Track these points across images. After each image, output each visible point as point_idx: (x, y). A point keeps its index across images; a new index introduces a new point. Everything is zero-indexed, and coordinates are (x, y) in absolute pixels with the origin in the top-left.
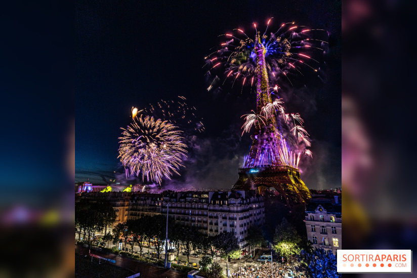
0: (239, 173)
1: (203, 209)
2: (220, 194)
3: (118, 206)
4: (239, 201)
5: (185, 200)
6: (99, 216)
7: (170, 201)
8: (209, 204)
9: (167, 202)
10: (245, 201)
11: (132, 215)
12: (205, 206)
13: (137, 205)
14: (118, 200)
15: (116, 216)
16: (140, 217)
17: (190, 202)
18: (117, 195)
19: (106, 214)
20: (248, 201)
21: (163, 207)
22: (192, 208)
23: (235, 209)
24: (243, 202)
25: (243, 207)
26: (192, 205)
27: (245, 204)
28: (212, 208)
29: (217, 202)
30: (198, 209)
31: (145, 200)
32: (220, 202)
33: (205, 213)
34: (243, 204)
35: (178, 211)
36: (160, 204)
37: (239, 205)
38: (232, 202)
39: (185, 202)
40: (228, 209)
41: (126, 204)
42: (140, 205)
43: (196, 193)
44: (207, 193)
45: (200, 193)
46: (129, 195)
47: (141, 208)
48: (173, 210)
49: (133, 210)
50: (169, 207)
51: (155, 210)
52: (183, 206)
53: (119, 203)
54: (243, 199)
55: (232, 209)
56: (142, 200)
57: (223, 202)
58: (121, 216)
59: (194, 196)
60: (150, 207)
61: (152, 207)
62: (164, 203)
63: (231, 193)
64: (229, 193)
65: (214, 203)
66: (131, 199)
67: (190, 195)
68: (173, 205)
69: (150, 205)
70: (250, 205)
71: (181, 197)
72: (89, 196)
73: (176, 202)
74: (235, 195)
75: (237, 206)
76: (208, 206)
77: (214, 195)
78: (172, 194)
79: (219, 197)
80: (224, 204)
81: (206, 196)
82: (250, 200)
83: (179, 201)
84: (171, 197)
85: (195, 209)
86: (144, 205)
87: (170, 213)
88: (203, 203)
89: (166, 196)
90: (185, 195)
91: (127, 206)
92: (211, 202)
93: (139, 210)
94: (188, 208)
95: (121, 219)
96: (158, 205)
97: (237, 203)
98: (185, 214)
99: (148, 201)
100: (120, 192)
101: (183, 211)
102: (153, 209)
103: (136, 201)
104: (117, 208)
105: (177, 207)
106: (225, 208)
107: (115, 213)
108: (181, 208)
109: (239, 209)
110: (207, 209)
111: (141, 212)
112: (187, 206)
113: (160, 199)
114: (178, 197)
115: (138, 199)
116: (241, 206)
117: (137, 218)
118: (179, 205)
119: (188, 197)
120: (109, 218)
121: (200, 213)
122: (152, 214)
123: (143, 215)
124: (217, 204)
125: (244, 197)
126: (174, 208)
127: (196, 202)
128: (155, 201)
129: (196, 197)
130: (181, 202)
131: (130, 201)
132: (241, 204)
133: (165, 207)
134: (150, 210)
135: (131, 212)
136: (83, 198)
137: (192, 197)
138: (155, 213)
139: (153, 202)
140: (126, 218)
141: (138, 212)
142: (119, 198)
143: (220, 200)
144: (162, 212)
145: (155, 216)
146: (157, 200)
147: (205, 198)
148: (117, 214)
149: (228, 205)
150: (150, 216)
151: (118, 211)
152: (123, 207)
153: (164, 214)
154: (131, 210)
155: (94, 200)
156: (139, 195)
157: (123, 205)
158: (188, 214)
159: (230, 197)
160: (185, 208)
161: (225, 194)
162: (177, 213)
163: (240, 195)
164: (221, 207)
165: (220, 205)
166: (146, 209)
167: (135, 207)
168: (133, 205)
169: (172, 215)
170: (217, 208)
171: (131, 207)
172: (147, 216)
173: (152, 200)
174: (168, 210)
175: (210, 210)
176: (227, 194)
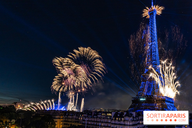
0: (132, 101)
1: (108, 123)
2: (119, 114)
3: (57, 119)
4: (131, 118)
5: (97, 116)
6: (46, 124)
7: (87, 117)
8: (112, 120)
9: (85, 117)
10: (135, 119)
11: (65, 124)
12: (109, 121)
13: (68, 118)
14: (57, 115)
15: (55, 125)
16: (70, 126)
17: (100, 118)
18: (56, 112)
19: (50, 123)
20: (137, 118)
21: (83, 120)
22: (101, 122)
23: (128, 123)
24: (134, 119)
25: (134, 123)
26: (101, 120)
27: (135, 121)
28: (113, 122)
29: (117, 119)
30: (105, 122)
31: (72, 115)
32: (119, 119)
33: (109, 125)
34: (134, 120)
35: (93, 123)
36: (81, 119)
37: (131, 121)
38: (127, 119)
39: (97, 118)
40: (124, 123)
41: (61, 118)
42: (70, 118)
43: (104, 112)
44: (111, 113)
45: (106, 113)
46: (63, 113)
47: (70, 120)
48: (89, 123)
49: (65, 122)
50: (87, 121)
51: (78, 122)
52: (96, 120)
53: (57, 117)
54: (134, 118)
55: (126, 123)
56: (71, 116)
57: (121, 119)
58: (59, 124)
59: (103, 114)
60: (75, 120)
61: (77, 120)
62: (84, 118)
63: (126, 113)
64: (125, 113)
65: (115, 119)
66: (64, 115)
67: (100, 114)
68: (90, 120)
69: (76, 119)
70: (138, 122)
71: (95, 115)
72: (40, 112)
73: (91, 118)
74: (129, 114)
75: (130, 122)
76: (111, 121)
77: (115, 114)
78: (89, 113)
79: (119, 115)
80: (121, 120)
81: (110, 114)
82: (138, 118)
83: (93, 117)
84: (88, 114)
85: (103, 122)
86: (72, 119)
87: (88, 124)
88: (108, 119)
89: (85, 114)
90: (97, 113)
91: (62, 119)
92: (113, 118)
93: (69, 122)
94: (99, 122)
95: (59, 127)
96: (80, 119)
97: (130, 120)
98: (96, 125)
99: (75, 117)
100: (58, 110)
101: (95, 123)
102: (77, 122)
103: (67, 116)
104: (56, 120)
105: (92, 121)
106: (122, 122)
107: (55, 123)
108: (94, 121)
109: (131, 123)
110: (110, 123)
111: (70, 123)
112: (98, 120)
113: (81, 115)
114: (93, 115)
115: (68, 115)
116: (132, 122)
117: (68, 127)
118: (93, 120)
119: (99, 115)
120: (52, 126)
121: (106, 125)
122: (77, 124)
123: (71, 125)
124: (117, 120)
125: (135, 116)
126: (90, 121)
127: (104, 118)
128: (79, 116)
129: (104, 115)
130: (94, 118)
131: (64, 116)
132: (132, 121)
133: (85, 121)
134: (75, 122)
135: (64, 122)
136: (36, 113)
137: (101, 115)
138: (78, 124)
139: (77, 117)
140: (61, 126)
141: (68, 123)
142: (57, 114)
143: (119, 117)
144: (83, 124)
145: (79, 126)
146: (80, 116)
147: (109, 116)
148: (56, 123)
149: (124, 121)
150: (75, 126)
151: (56, 121)
152: (59, 120)
153: (84, 125)
154: (64, 121)
155: (43, 115)
156: (69, 112)
157: (60, 118)
158: (99, 125)
159: (126, 116)
160: (97, 122)
161: (122, 114)
162: (92, 125)
163: (132, 114)
164: (119, 122)
165: (119, 120)
166: (73, 121)
167: (67, 120)
168: (66, 118)
169: (89, 126)
170: (117, 122)
171: (64, 120)
172: (74, 125)
173: (77, 116)
174: (86, 122)
175: (112, 124)
176: (124, 114)
